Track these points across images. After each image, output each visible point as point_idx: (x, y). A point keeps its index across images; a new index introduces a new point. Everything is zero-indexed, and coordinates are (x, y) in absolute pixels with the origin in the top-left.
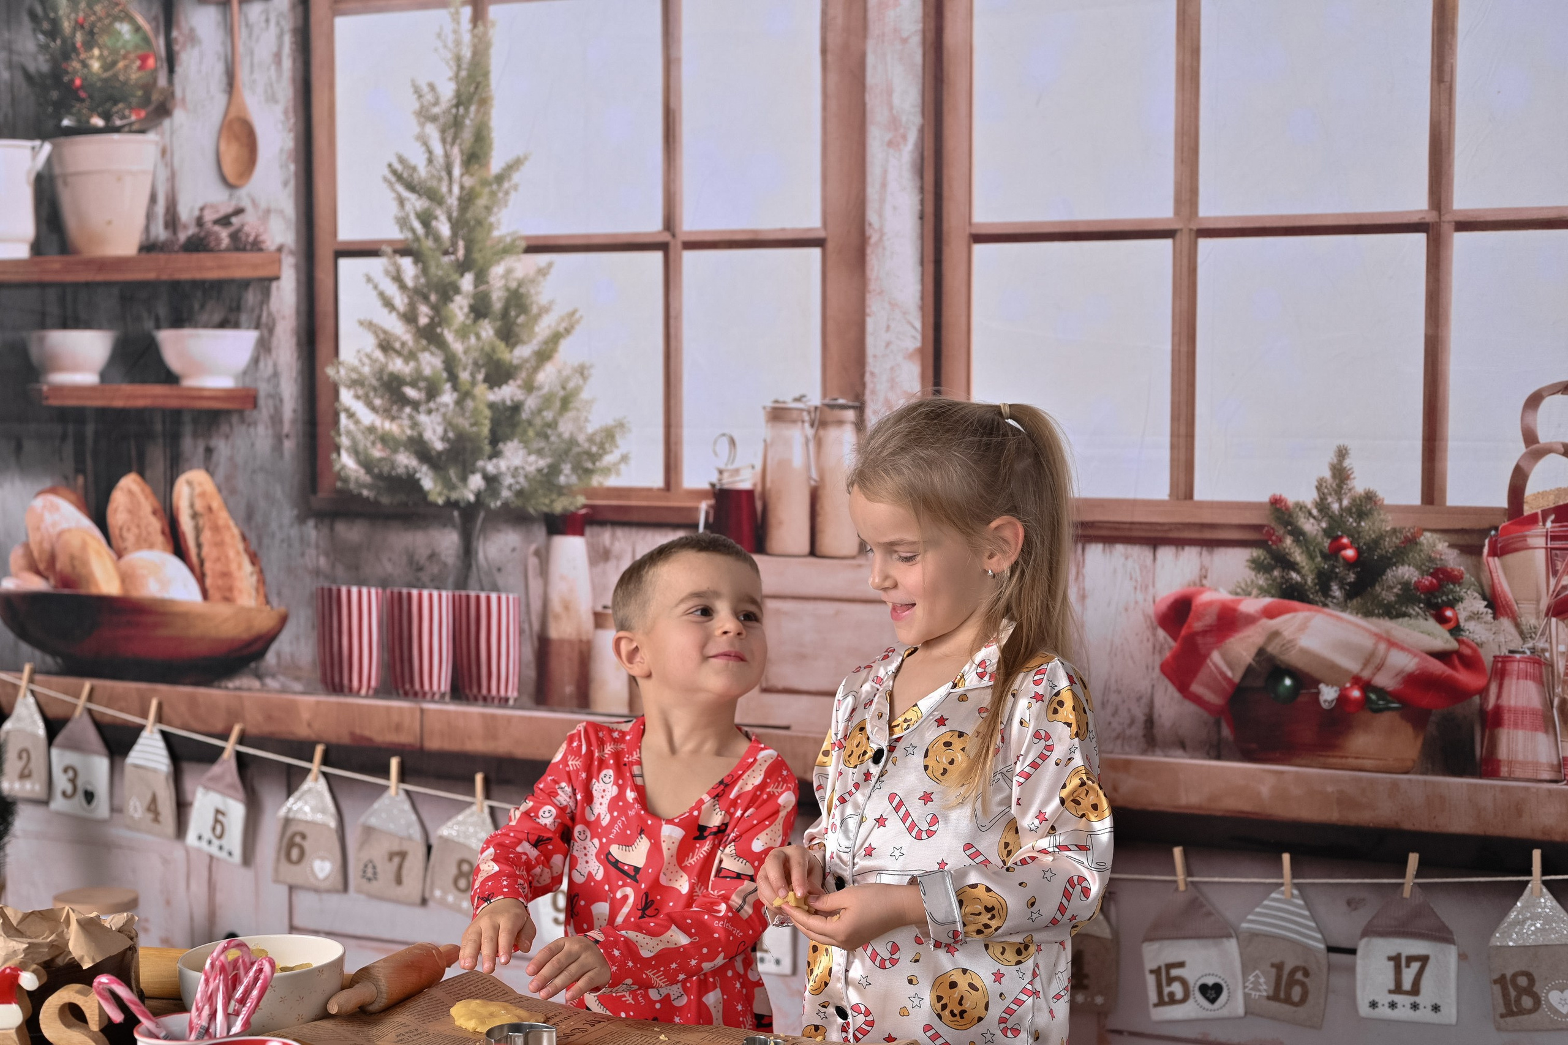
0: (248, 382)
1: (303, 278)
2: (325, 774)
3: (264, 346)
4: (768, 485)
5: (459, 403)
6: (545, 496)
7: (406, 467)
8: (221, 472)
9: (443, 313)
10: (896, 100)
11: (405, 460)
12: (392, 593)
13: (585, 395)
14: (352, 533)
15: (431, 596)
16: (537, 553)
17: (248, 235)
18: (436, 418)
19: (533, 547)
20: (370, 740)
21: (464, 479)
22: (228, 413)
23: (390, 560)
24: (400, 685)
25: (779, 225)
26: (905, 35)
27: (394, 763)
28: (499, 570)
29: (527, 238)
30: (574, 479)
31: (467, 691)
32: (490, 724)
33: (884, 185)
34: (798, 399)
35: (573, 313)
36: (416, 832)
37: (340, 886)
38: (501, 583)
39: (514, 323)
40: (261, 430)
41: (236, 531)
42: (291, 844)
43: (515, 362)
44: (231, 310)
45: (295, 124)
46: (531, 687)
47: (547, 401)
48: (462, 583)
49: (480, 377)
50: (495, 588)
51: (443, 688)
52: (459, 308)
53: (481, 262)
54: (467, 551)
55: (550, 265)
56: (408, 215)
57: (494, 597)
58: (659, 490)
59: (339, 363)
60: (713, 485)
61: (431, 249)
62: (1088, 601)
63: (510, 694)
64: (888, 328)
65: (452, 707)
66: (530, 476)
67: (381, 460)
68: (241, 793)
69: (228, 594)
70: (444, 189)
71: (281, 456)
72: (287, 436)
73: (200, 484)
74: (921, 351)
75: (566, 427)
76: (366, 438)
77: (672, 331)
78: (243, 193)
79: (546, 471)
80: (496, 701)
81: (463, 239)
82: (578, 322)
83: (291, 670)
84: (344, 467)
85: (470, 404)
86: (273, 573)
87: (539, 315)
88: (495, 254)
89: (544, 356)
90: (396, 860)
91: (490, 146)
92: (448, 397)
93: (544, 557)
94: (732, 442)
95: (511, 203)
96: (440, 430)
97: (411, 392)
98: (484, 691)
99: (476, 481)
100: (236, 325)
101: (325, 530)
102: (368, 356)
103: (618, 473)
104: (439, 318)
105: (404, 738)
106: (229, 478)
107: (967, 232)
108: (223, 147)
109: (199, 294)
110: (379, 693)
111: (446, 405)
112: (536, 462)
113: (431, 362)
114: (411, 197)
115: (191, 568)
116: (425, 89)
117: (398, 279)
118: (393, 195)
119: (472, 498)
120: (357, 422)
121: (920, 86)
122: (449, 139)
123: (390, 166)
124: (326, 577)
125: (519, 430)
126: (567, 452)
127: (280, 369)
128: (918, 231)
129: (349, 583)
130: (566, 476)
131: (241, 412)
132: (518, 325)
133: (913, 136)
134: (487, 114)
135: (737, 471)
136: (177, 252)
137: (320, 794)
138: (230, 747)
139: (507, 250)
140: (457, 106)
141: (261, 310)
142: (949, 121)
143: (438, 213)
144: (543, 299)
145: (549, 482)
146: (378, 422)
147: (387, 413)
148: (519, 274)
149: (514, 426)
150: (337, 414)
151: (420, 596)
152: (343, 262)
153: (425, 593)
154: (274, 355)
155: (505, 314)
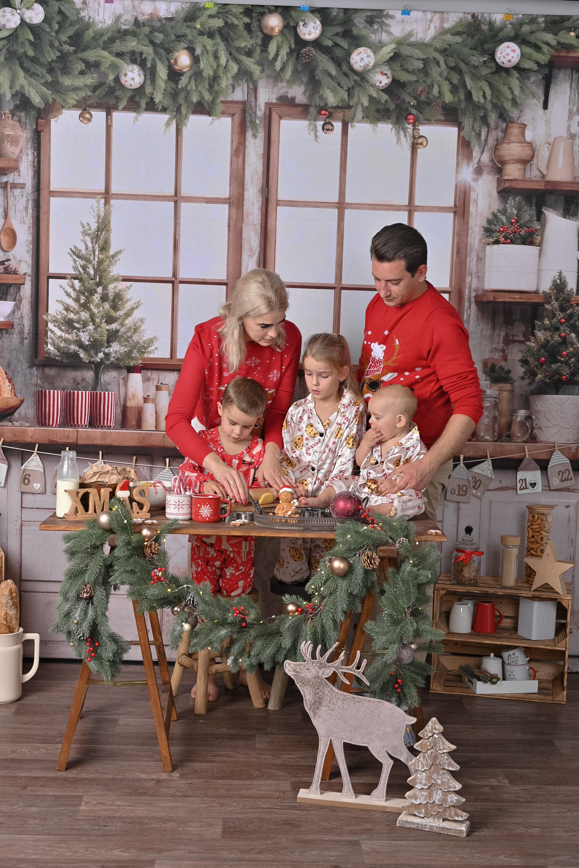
0: (10, 319)
1: (34, 285)
2: (38, 453)
3: (17, 307)
5: (94, 329)
6: (127, 360)
7: (74, 350)
9: (90, 299)
10: (252, 243)
11: (73, 348)
12: (67, 392)
13: (143, 328)
14: (51, 372)
15: (82, 393)
16: (123, 379)
17: (12, 269)
18: (86, 334)
19: (122, 377)
20: (57, 442)
21: (96, 354)
22: (1, 330)
23: (66, 381)
24: (69, 423)
25: (212, 278)
26: (255, 223)
27: (67, 449)
28: (109, 384)
29: (122, 276)
30: (138, 355)
31: (95, 424)
32: (104, 435)
35: (139, 301)
37: (43, 492)
38: (109, 388)
39: (117, 304)
40: (15, 336)
41: (3, 371)
42: (25, 478)
43: (117, 316)
44: (3, 294)
45: (33, 232)
46: (120, 422)
47: (129, 329)
48: (95, 388)
49: (104, 321)
50: (107, 390)
51: (86, 424)
52: (96, 298)
53: (105, 283)
54: (97, 378)
55: (131, 286)
56: (77, 266)
57: (107, 393)
58: (169, 359)
59: (48, 314)
61: (86, 278)
63: (111, 425)
65: (89, 430)
66: (122, 354)
67: (64, 347)
68: (7, 462)
70: (92, 258)
71: (23, 344)
72: (26, 338)
75: (135, 338)
76: (58, 340)
78: (10, 253)
79: (127, 352)
80: (106, 427)
81: (99, 275)
82: (141, 304)
83: (25, 419)
84: (49, 349)
85: (99, 329)
86: (18, 386)
87: (126, 302)
88: (111, 281)
89: (128, 315)
91: (110, 246)
92: (91, 327)
93: (126, 381)
95: (117, 265)
96: (88, 338)
97: (76, 325)
98: (102, 424)
99: (101, 355)
100: (6, 300)
101: (41, 371)
102: (60, 312)
103: (154, 353)
104: (88, 300)
105: (70, 441)
106: (1, 352)
108: (2, 237)
110: (60, 426)
111: (90, 330)
112: (124, 349)
113: (85, 315)
114: (80, 260)
116: (86, 225)
117: (73, 287)
118: (72, 259)
119: (99, 360)
120: (55, 334)
121: (260, 239)
122: (94, 242)
123: (71, 249)
124: (40, 387)
125: (118, 339)
126: (135, 346)
127: (23, 315)
129: (50, 389)
130: (135, 354)
131: (6, 329)
132: (119, 304)
133: (257, 254)
134: (109, 235)
137: (37, 461)
139: (116, 280)
140: (98, 231)
141: (16, 295)
142: (268, 250)
143: (89, 266)
144: (128, 297)
145: (128, 356)
146: (63, 334)
147: (67, 332)
148: (120, 288)
149: (116, 337)
150: (47, 331)
151: (78, 393)
152: (50, 280)
153: (80, 392)
154: (21, 310)
155: (114, 300)
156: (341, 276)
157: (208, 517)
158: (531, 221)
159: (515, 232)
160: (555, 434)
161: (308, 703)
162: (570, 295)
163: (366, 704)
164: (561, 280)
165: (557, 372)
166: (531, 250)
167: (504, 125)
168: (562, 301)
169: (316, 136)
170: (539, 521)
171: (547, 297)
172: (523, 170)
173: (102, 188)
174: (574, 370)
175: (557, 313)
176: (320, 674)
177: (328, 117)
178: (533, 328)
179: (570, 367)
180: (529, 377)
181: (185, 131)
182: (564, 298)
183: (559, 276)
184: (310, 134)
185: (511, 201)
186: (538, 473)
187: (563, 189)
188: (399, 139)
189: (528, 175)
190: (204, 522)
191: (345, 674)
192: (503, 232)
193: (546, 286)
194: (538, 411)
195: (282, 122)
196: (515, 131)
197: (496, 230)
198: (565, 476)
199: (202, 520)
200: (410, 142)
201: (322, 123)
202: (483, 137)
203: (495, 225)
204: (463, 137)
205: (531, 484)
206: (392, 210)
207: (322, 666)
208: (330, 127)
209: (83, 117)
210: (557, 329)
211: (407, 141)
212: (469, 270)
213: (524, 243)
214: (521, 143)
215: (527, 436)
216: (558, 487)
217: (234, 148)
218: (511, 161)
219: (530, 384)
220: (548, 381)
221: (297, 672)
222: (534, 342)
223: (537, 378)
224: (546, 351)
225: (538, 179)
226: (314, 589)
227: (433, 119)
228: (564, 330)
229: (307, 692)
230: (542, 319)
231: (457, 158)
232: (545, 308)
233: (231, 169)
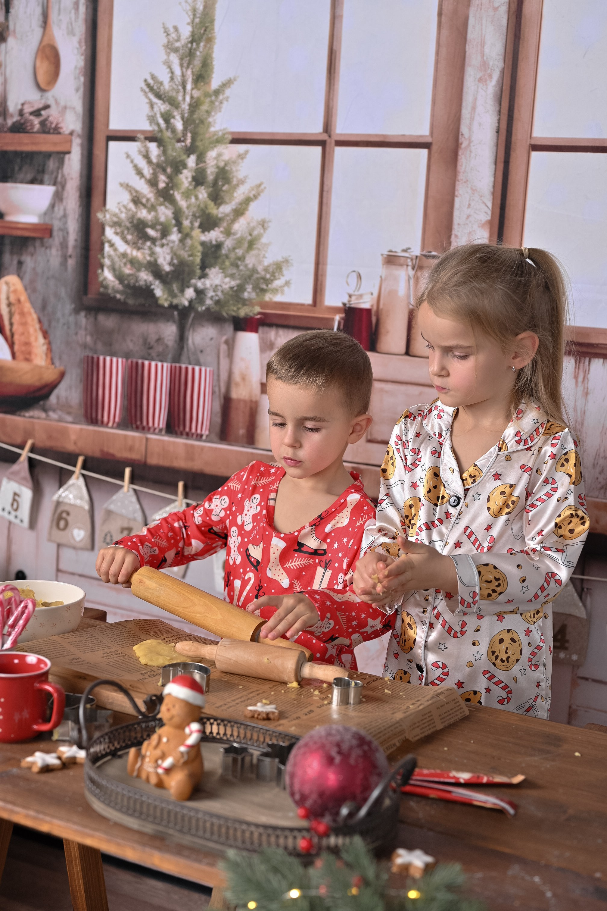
0: (47, 220)
1: (86, 153)
2: (83, 475)
3: (58, 197)
4: (381, 306)
5: (182, 241)
6: (234, 305)
7: (146, 281)
8: (27, 277)
9: (175, 181)
10: (487, 50)
11: (145, 276)
12: (132, 362)
13: (264, 240)
14: (108, 321)
15: (156, 366)
16: (227, 342)
17: (51, 123)
18: (166, 249)
19: (224, 338)
20: (113, 455)
21: (182, 291)
22: (33, 239)
23: (132, 340)
24: (134, 422)
25: (401, 133)
26: (496, 5)
27: (127, 471)
28: (202, 351)
29: (232, 133)
30: (253, 295)
31: (176, 428)
32: (190, 452)
33: (474, 108)
34: (405, 251)
35: (260, 185)
36: (139, 516)
37: (89, 546)
38: (202, 360)
39: (221, 190)
40: (54, 251)
41: (35, 316)
42: (60, 518)
43: (220, 215)
44: (38, 172)
45: (86, 50)
46: (217, 429)
47: (239, 242)
48: (177, 359)
49: (197, 224)
50: (198, 363)
51: (161, 426)
52: (185, 178)
53: (202, 148)
54: (182, 338)
55: (247, 152)
56: (155, 114)
57: (197, 368)
58: (309, 305)
59: (106, 211)
60: (344, 304)
61: (169, 138)
62: (590, 397)
63: (203, 432)
64: (469, 205)
65: (166, 438)
66: (225, 291)
67: (129, 275)
68: (30, 484)
69: (28, 356)
70: (180, 98)
71: (66, 269)
72: (70, 256)
73: (14, 285)
74: (490, 222)
75: (250, 261)
76: (121, 261)
77: (325, 200)
78: (49, 94)
79: (235, 288)
80: (195, 436)
81: (191, 132)
82: (262, 191)
83: (66, 407)
84: (105, 279)
85: (189, 242)
86: (57, 345)
87: (237, 185)
88: (211, 143)
89: (239, 212)
91: (212, 71)
92: (175, 237)
93: (231, 345)
94: (359, 276)
95: (223, 110)
96: (168, 258)
97: (151, 232)
98: (187, 429)
99: (190, 293)
100: (41, 182)
101: (92, 319)
102: (125, 207)
103: (283, 293)
104: (172, 184)
105: (134, 456)
106: (32, 282)
107: (528, 143)
108: (38, 64)
109: (19, 160)
110: (120, 426)
111: (173, 242)
112: (230, 282)
113: (165, 213)
114: (159, 102)
115: (6, 339)
116: (172, 30)
117: (147, 156)
118: (147, 101)
119: (186, 303)
120: (115, 250)
121: (504, 41)
122: (185, 65)
123: (146, 81)
124: (91, 349)
125: (220, 261)
126: (250, 277)
127: (67, 212)
128: (495, 141)
129: (105, 354)
130: (249, 293)
131: (41, 239)
132: (223, 191)
133: (496, 75)
134: (211, 48)
135: (361, 296)
136: (6, 132)
137: (79, 487)
138: (25, 454)
139: (219, 141)
140: (192, 42)
141: (58, 173)
142: (522, 65)
143: (176, 114)
144: (241, 175)
145: (237, 296)
146: (129, 250)
147: (135, 245)
148: (226, 157)
149: (217, 258)
150: (102, 244)
151: (150, 365)
152: (112, 144)
153: (153, 364)
154: (64, 203)
155: (215, 183)
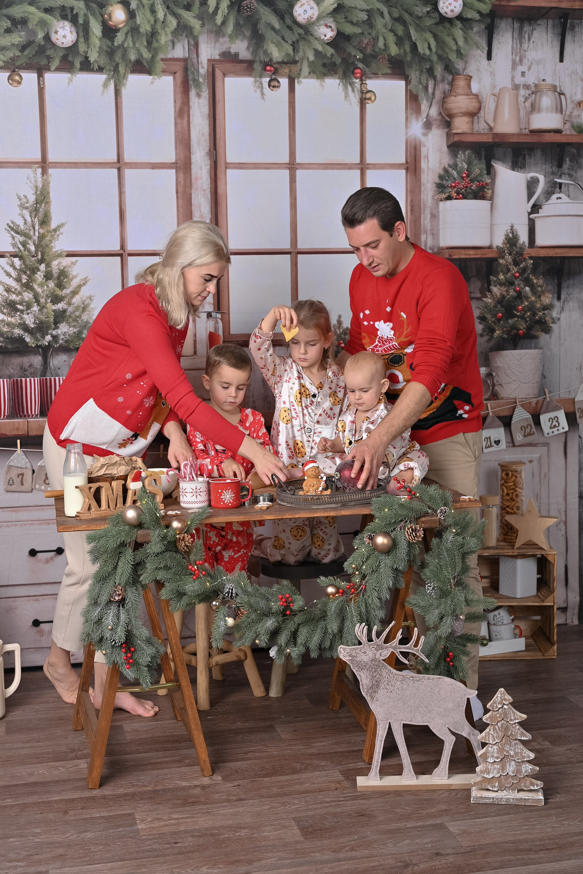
5: (40, 310)
6: (77, 341)
7: (19, 334)
9: (33, 278)
10: (202, 209)
11: (18, 332)
12: (13, 380)
13: (92, 306)
15: (30, 380)
18: (31, 316)
20: (6, 435)
21: (43, 337)
23: (12, 368)
24: (18, 413)
26: (205, 189)
27: (19, 441)
28: (59, 369)
29: (66, 251)
35: (86, 278)
36: (28, 466)
38: (60, 373)
39: (62, 281)
43: (63, 295)
47: (77, 308)
48: (44, 373)
49: (49, 301)
50: (58, 375)
51: (36, 413)
52: (39, 276)
53: (48, 260)
54: (45, 363)
55: (77, 261)
56: (16, 242)
57: (57, 378)
61: (26, 255)
65: (40, 419)
66: (71, 335)
67: (7, 332)
70: (32, 233)
75: (85, 317)
79: (77, 333)
81: (40, 251)
82: (88, 281)
85: (45, 310)
87: (73, 279)
88: (55, 257)
89: (75, 293)
90: (20, 477)
91: (51, 219)
92: (35, 308)
95: (60, 239)
96: (33, 320)
97: (20, 307)
99: (48, 338)
104: (31, 279)
105: (20, 433)
110: (8, 417)
111: (35, 311)
112: (73, 330)
113: (28, 296)
114: (18, 236)
116: (23, 197)
117: (13, 265)
118: (9, 235)
119: (47, 344)
121: (210, 205)
122: (33, 216)
123: (8, 224)
125: (66, 319)
126: (85, 326)
132: (64, 282)
134: (49, 207)
139: (60, 255)
140: (36, 204)
143: (29, 242)
144: (74, 273)
145: (78, 337)
146: (5, 318)
147: (9, 315)
148: (64, 264)
149: (64, 318)
151: (26, 380)
153: (28, 379)
155: (59, 278)
156: (296, 240)
157: (230, 502)
158: (481, 175)
159: (467, 187)
160: (515, 389)
161: (365, 687)
162: (522, 249)
163: (426, 682)
164: (513, 233)
165: (514, 327)
166: (482, 205)
167: (450, 78)
168: (515, 254)
169: (263, 94)
170: (514, 478)
171: (501, 252)
172: (470, 123)
173: (38, 157)
174: (530, 324)
175: (511, 267)
176: (378, 656)
177: (274, 74)
178: (489, 283)
179: (526, 321)
180: (487, 334)
181: (124, 92)
182: (517, 252)
183: (511, 230)
184: (256, 91)
185: (461, 156)
186: (502, 430)
187: (510, 141)
188: (347, 95)
189: (476, 128)
190: (227, 508)
191: (403, 653)
192: (455, 187)
193: (499, 241)
194: (498, 367)
195: (227, 79)
196: (461, 83)
197: (448, 186)
198: (528, 431)
199: (223, 506)
200: (358, 98)
201: (268, 79)
202: (430, 90)
203: (447, 180)
204: (410, 90)
205: (495, 442)
206: (344, 169)
207: (379, 648)
208: (277, 84)
209: (12, 80)
210: (512, 284)
211: (355, 96)
212: (424, 227)
213: (475, 198)
214: (468, 95)
215: (489, 394)
216: (522, 443)
217: (178, 109)
218: (459, 114)
219: (489, 340)
220: (506, 336)
221: (353, 657)
222: (490, 298)
223: (496, 334)
224: (502, 306)
225: (486, 131)
226: (354, 568)
227: (380, 73)
228: (519, 285)
229: (363, 676)
230: (496, 275)
231: (406, 113)
232: (499, 263)
233: (176, 132)
